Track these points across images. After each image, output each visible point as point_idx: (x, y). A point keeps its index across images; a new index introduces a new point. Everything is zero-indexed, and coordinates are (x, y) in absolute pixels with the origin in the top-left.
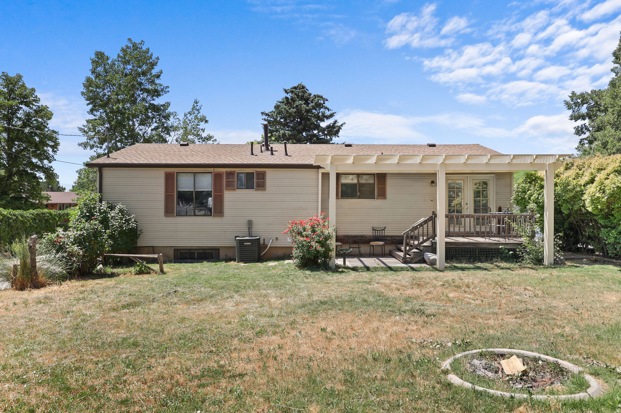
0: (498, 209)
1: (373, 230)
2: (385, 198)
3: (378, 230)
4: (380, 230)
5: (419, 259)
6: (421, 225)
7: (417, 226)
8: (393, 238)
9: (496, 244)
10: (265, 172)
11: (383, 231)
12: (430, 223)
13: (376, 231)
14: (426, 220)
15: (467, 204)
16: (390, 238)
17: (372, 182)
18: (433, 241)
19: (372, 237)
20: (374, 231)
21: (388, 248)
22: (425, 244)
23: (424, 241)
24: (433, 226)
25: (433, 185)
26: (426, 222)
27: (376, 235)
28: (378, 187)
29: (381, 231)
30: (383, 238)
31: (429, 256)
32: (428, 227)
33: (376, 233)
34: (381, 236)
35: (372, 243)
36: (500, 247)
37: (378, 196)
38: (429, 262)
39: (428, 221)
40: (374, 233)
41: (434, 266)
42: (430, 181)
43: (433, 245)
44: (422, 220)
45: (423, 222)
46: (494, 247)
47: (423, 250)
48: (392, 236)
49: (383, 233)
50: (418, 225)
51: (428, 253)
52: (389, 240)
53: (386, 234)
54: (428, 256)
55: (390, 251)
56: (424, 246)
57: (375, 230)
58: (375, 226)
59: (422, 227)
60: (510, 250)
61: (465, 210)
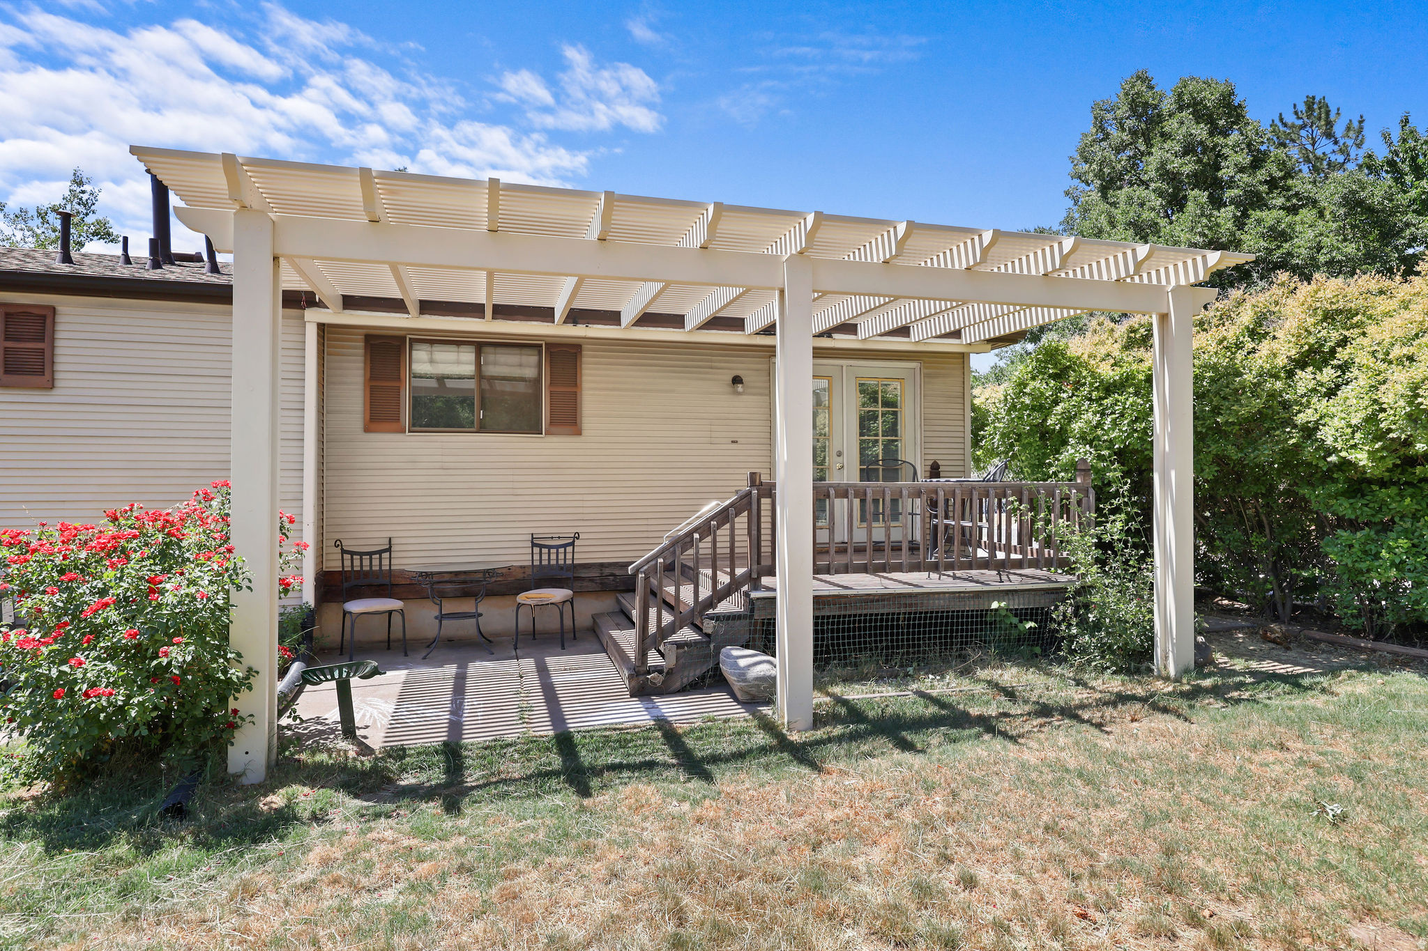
0: (928, 468)
1: (534, 545)
2: (579, 433)
3: (549, 547)
4: (558, 547)
5: (699, 672)
6: (705, 529)
7: (690, 534)
8: (607, 571)
9: (977, 595)
10: (53, 310)
11: (569, 549)
12: (741, 521)
13: (545, 551)
14: (726, 509)
15: (840, 454)
16: (594, 573)
17: (530, 373)
18: (754, 595)
19: (529, 572)
20: (536, 550)
21: (587, 608)
22: (724, 607)
23: (720, 595)
24: (754, 532)
25: (740, 388)
26: (724, 516)
27: (545, 563)
28: (551, 393)
29: (561, 550)
30: (570, 575)
31: (742, 663)
32: (732, 536)
33: (545, 557)
34: (561, 568)
35: (522, 598)
36: (995, 605)
37: (552, 422)
38: (741, 689)
39: (732, 511)
40: (536, 557)
41: (766, 710)
42: (730, 378)
43: (752, 610)
44: (710, 507)
45: (712, 518)
46: (970, 606)
47: (716, 632)
48: (602, 565)
49: (569, 556)
50: (695, 530)
51: (736, 652)
52: (591, 580)
53: (581, 558)
54: (736, 666)
55: (594, 618)
56: (717, 618)
57: (541, 546)
58: (542, 530)
59: (709, 539)
60: (1024, 615)
61: (836, 473)
